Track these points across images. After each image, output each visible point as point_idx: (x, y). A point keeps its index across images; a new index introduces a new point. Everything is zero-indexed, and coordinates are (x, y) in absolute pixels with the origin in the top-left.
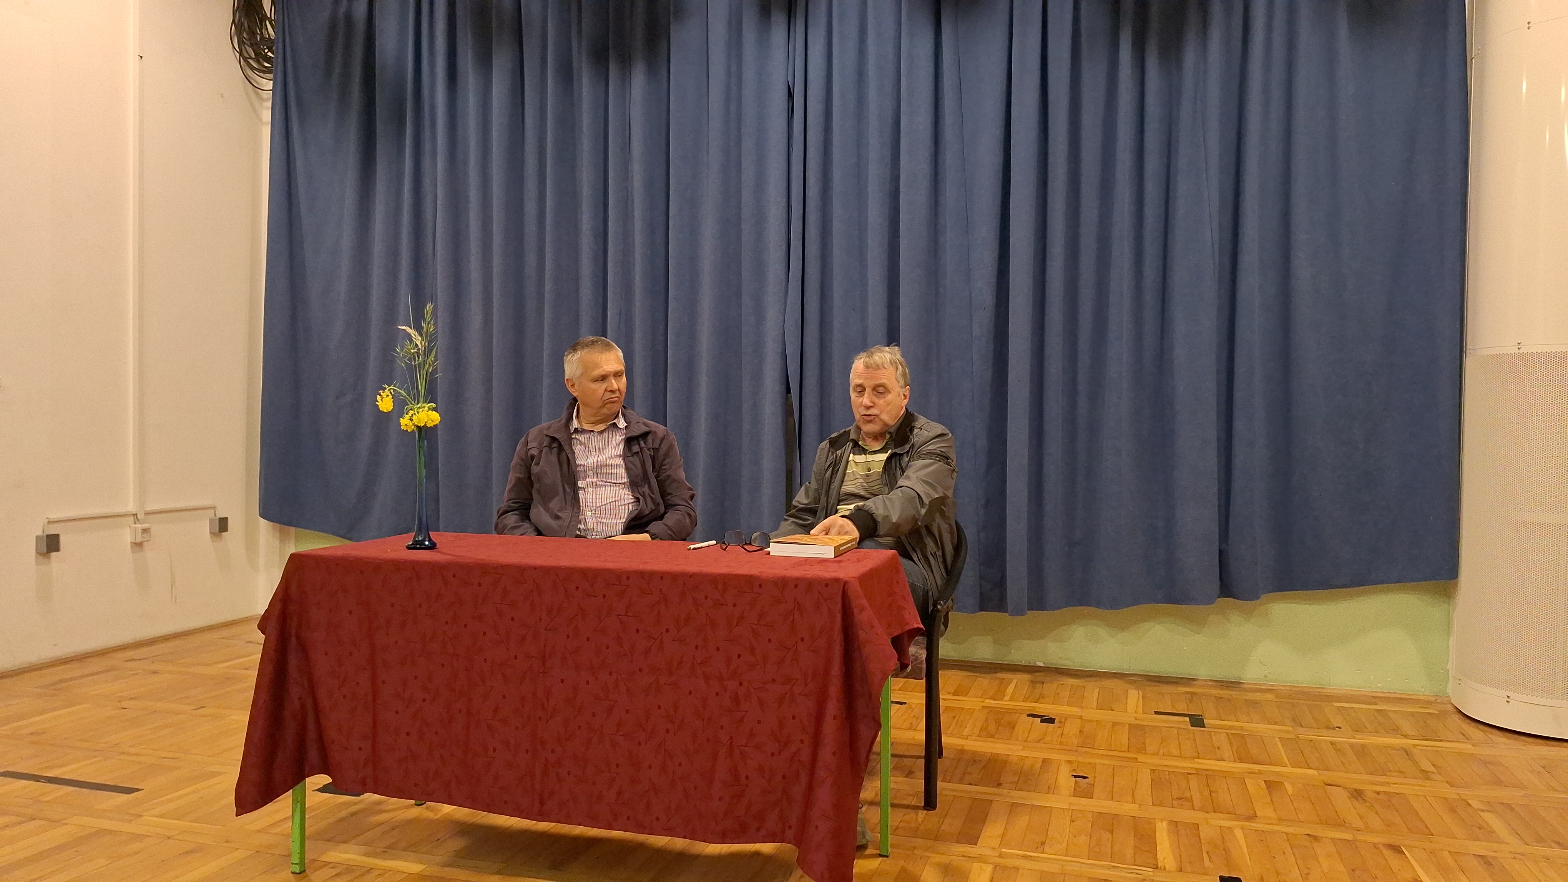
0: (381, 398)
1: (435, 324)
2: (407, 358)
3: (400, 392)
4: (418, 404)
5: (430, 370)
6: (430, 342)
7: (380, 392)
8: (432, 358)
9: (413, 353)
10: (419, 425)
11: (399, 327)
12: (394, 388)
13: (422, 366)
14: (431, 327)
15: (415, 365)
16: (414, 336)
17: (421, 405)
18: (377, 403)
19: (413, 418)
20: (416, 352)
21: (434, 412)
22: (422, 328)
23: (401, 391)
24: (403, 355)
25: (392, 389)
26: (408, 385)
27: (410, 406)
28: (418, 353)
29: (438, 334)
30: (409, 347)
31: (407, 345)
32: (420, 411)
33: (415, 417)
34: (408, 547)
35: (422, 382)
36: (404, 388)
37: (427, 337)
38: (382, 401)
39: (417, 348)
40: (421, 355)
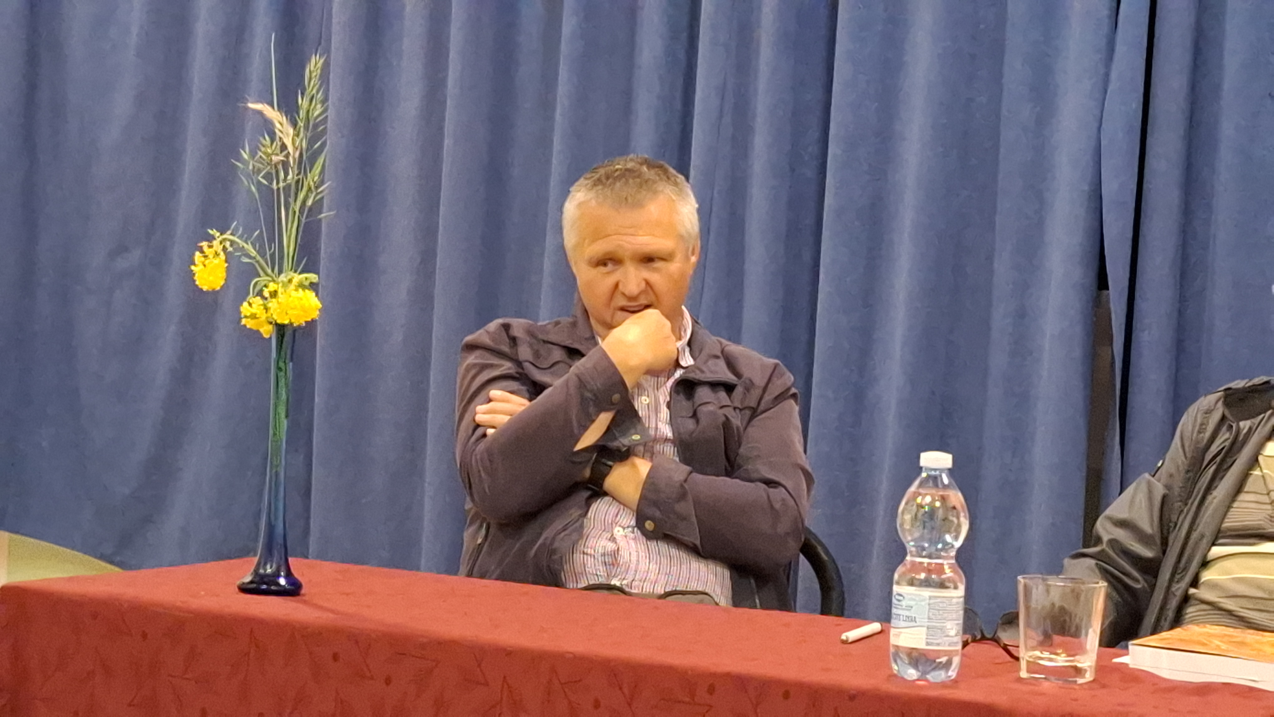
0: (203, 259)
1: (324, 101)
2: (262, 175)
3: (243, 248)
4: (279, 276)
5: (310, 202)
6: (311, 143)
7: (201, 244)
8: (314, 176)
9: (276, 164)
10: (279, 322)
11: (251, 105)
12: (231, 237)
13: (292, 194)
14: (314, 107)
15: (279, 189)
16: (278, 125)
17: (286, 277)
18: (194, 268)
19: (270, 305)
20: (283, 161)
21: (311, 295)
22: (297, 107)
23: (245, 245)
24: (254, 167)
25: (229, 240)
26: (261, 232)
27: (263, 279)
28: (285, 164)
29: (329, 124)
30: (269, 151)
31: (264, 146)
32: (283, 290)
33: (273, 304)
34: (244, 589)
35: (292, 227)
36: (252, 239)
37: (306, 128)
38: (205, 265)
39: (284, 153)
40: (292, 169)
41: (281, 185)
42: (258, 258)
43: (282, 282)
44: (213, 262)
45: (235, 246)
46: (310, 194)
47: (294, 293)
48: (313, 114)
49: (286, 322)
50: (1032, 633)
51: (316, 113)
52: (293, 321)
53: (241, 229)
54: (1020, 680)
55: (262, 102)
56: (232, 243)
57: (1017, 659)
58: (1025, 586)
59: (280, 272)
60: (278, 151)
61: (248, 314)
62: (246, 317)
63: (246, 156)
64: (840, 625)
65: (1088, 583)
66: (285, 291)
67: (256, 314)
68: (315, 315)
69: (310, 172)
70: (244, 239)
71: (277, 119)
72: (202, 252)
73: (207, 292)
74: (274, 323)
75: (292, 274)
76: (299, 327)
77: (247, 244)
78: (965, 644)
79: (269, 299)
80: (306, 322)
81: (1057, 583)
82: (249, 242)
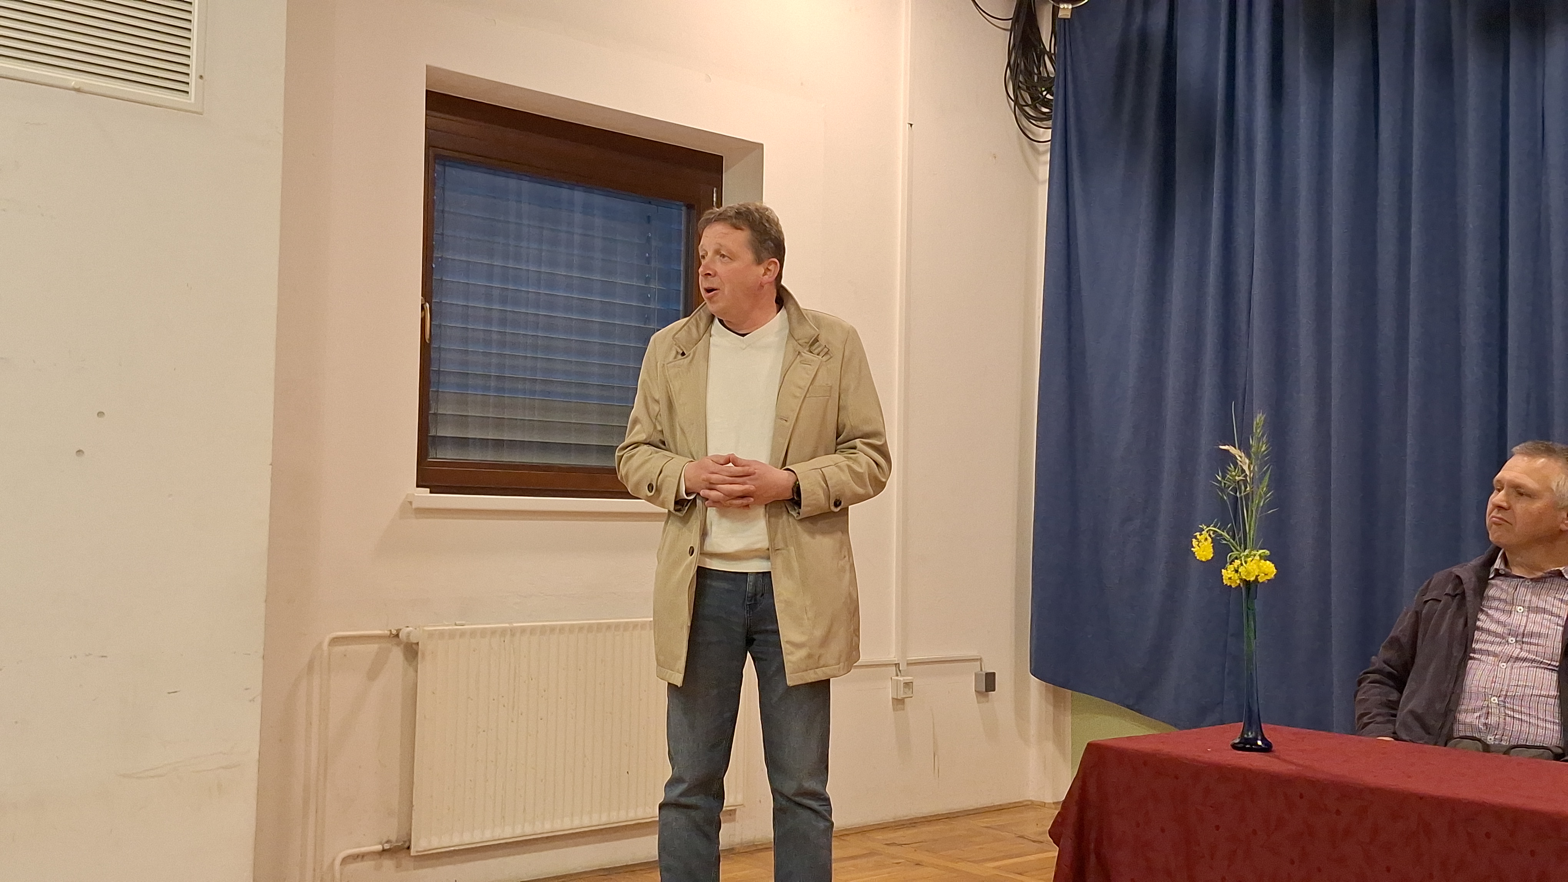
0: (1197, 543)
2: (1230, 488)
3: (1221, 535)
5: (1262, 504)
6: (1260, 467)
7: (1196, 534)
8: (1263, 488)
10: (1248, 580)
12: (1215, 529)
13: (1250, 500)
14: (1262, 447)
15: (1241, 498)
16: (1239, 458)
17: (1250, 552)
18: (1193, 549)
19: (1240, 570)
20: (1242, 479)
21: (1268, 562)
23: (1222, 533)
24: (1225, 483)
25: (1212, 530)
27: (1235, 553)
28: (1244, 481)
30: (1233, 473)
31: (1230, 471)
33: (1242, 569)
34: (1235, 747)
35: (1251, 520)
37: (1257, 459)
38: (1199, 547)
39: (1243, 475)
40: (1249, 484)
41: (1242, 494)
42: (1232, 540)
43: (1247, 555)
44: (1204, 544)
46: (1261, 500)
48: (1260, 450)
49: (1252, 579)
51: (1263, 449)
52: (1257, 579)
55: (1228, 445)
56: (1215, 532)
59: (1245, 549)
60: (1240, 473)
61: (1227, 576)
63: (1220, 478)
67: (1232, 576)
68: (1272, 575)
69: (1260, 485)
70: (1222, 529)
71: (1238, 454)
72: (1197, 538)
73: (1203, 562)
74: (1242, 579)
75: (1253, 550)
77: (1224, 532)
79: (1240, 566)
80: (1265, 580)
82: (1225, 531)
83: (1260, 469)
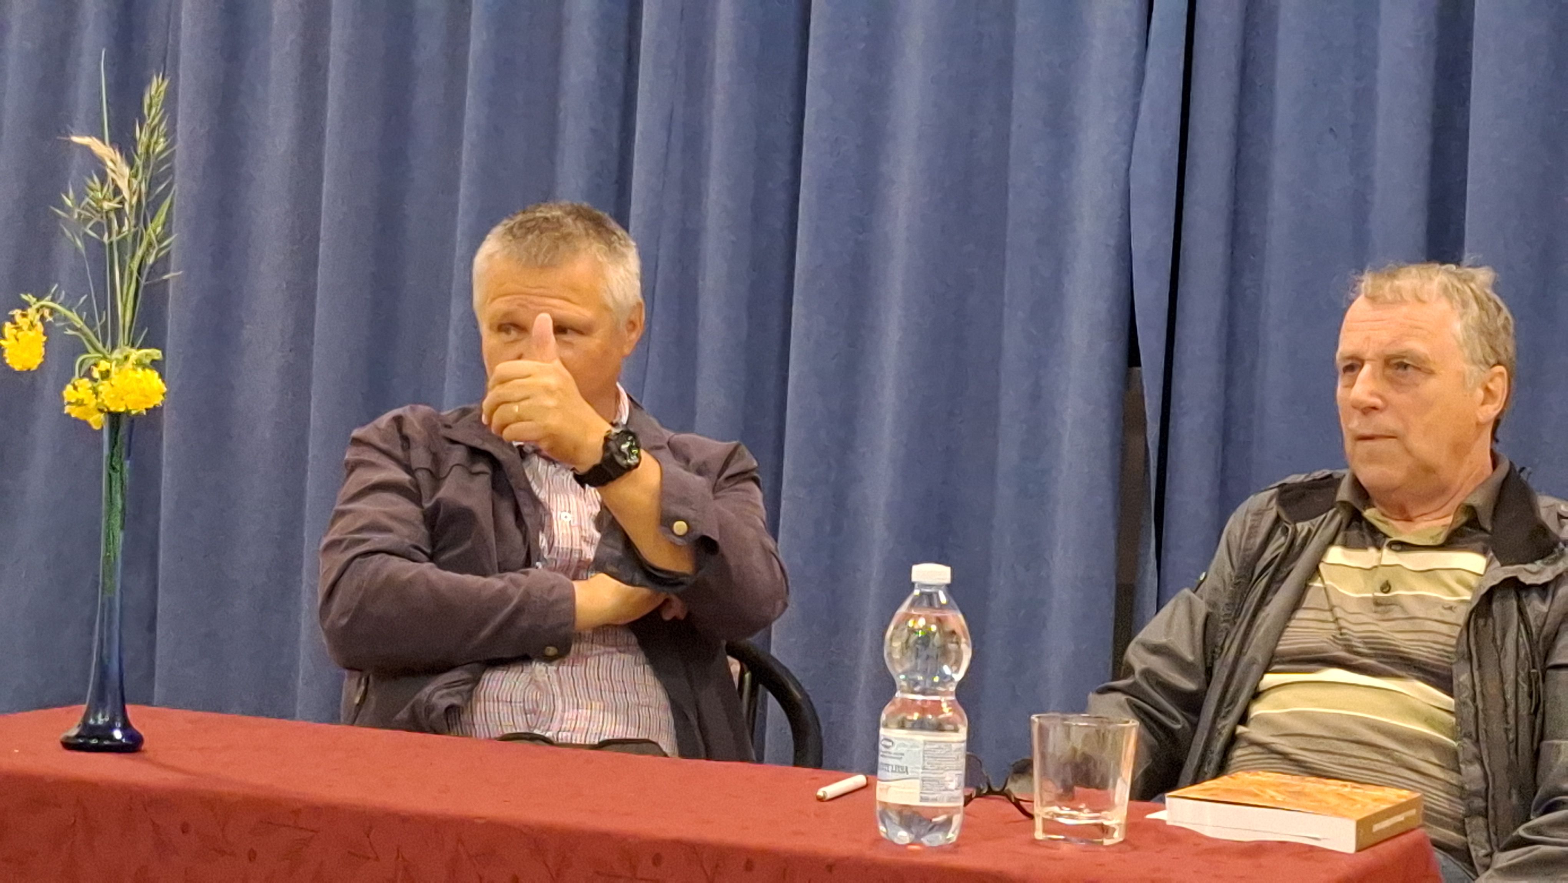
0: (15, 331)
1: (170, 134)
2: (90, 224)
3: (66, 319)
4: (112, 352)
5: (151, 260)
6: (152, 185)
7: (11, 313)
8: (156, 227)
9: (107, 212)
10: (112, 409)
11: (76, 139)
12: (52, 304)
13: (129, 248)
14: (156, 143)
15: (111, 244)
16: (110, 164)
17: (121, 353)
18: (3, 342)
19: (100, 388)
20: (116, 209)
21: (154, 375)
22: (134, 142)
23: (68, 313)
24: (80, 215)
25: (48, 307)
26: (90, 296)
27: (92, 356)
28: (119, 212)
29: (176, 161)
30: (100, 195)
31: (92, 190)
32: (117, 370)
33: (104, 387)
34: (69, 745)
35: (128, 289)
36: (76, 307)
37: (146, 166)
38: (17, 339)
39: (118, 199)
40: (128, 219)
41: (115, 238)
42: (86, 330)
43: (117, 359)
44: (28, 335)
45: (57, 315)
46: (151, 251)
47: (131, 374)
48: (154, 150)
49: (122, 409)
50: (1050, 785)
51: (158, 149)
52: (130, 408)
53: (63, 293)
54: (1035, 842)
55: (90, 136)
56: (53, 311)
57: (1031, 816)
58: (1041, 727)
59: (114, 347)
60: (110, 194)
61: (73, 400)
62: (69, 403)
63: (69, 203)
64: (816, 778)
65: (1117, 723)
66: (120, 370)
67: (83, 400)
68: (158, 400)
69: (151, 222)
70: (67, 306)
71: (108, 156)
72: (14, 322)
73: (20, 373)
74: (106, 410)
75: (128, 349)
76: (139, 415)
77: (71, 311)
78: (968, 800)
79: (100, 381)
80: (147, 409)
81: (1078, 722)
82: (74, 310)
83: (150, 188)
